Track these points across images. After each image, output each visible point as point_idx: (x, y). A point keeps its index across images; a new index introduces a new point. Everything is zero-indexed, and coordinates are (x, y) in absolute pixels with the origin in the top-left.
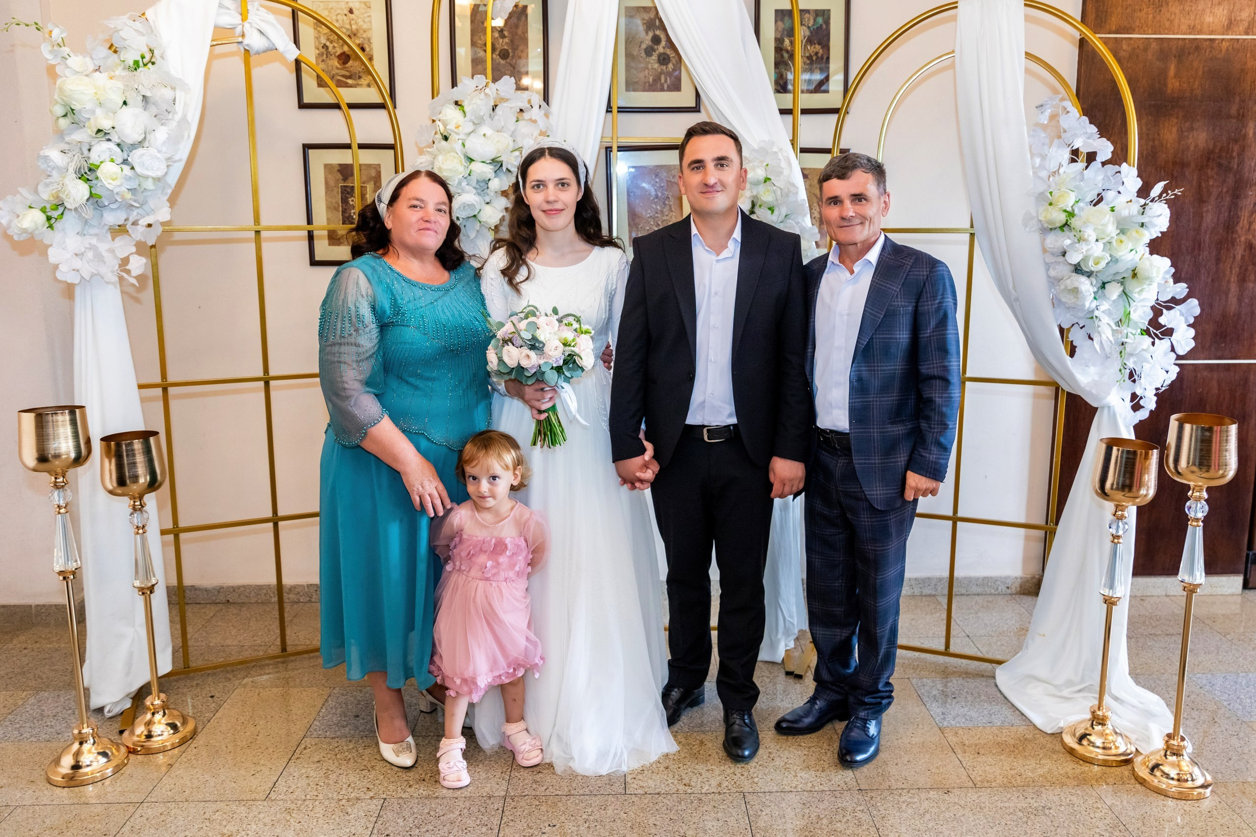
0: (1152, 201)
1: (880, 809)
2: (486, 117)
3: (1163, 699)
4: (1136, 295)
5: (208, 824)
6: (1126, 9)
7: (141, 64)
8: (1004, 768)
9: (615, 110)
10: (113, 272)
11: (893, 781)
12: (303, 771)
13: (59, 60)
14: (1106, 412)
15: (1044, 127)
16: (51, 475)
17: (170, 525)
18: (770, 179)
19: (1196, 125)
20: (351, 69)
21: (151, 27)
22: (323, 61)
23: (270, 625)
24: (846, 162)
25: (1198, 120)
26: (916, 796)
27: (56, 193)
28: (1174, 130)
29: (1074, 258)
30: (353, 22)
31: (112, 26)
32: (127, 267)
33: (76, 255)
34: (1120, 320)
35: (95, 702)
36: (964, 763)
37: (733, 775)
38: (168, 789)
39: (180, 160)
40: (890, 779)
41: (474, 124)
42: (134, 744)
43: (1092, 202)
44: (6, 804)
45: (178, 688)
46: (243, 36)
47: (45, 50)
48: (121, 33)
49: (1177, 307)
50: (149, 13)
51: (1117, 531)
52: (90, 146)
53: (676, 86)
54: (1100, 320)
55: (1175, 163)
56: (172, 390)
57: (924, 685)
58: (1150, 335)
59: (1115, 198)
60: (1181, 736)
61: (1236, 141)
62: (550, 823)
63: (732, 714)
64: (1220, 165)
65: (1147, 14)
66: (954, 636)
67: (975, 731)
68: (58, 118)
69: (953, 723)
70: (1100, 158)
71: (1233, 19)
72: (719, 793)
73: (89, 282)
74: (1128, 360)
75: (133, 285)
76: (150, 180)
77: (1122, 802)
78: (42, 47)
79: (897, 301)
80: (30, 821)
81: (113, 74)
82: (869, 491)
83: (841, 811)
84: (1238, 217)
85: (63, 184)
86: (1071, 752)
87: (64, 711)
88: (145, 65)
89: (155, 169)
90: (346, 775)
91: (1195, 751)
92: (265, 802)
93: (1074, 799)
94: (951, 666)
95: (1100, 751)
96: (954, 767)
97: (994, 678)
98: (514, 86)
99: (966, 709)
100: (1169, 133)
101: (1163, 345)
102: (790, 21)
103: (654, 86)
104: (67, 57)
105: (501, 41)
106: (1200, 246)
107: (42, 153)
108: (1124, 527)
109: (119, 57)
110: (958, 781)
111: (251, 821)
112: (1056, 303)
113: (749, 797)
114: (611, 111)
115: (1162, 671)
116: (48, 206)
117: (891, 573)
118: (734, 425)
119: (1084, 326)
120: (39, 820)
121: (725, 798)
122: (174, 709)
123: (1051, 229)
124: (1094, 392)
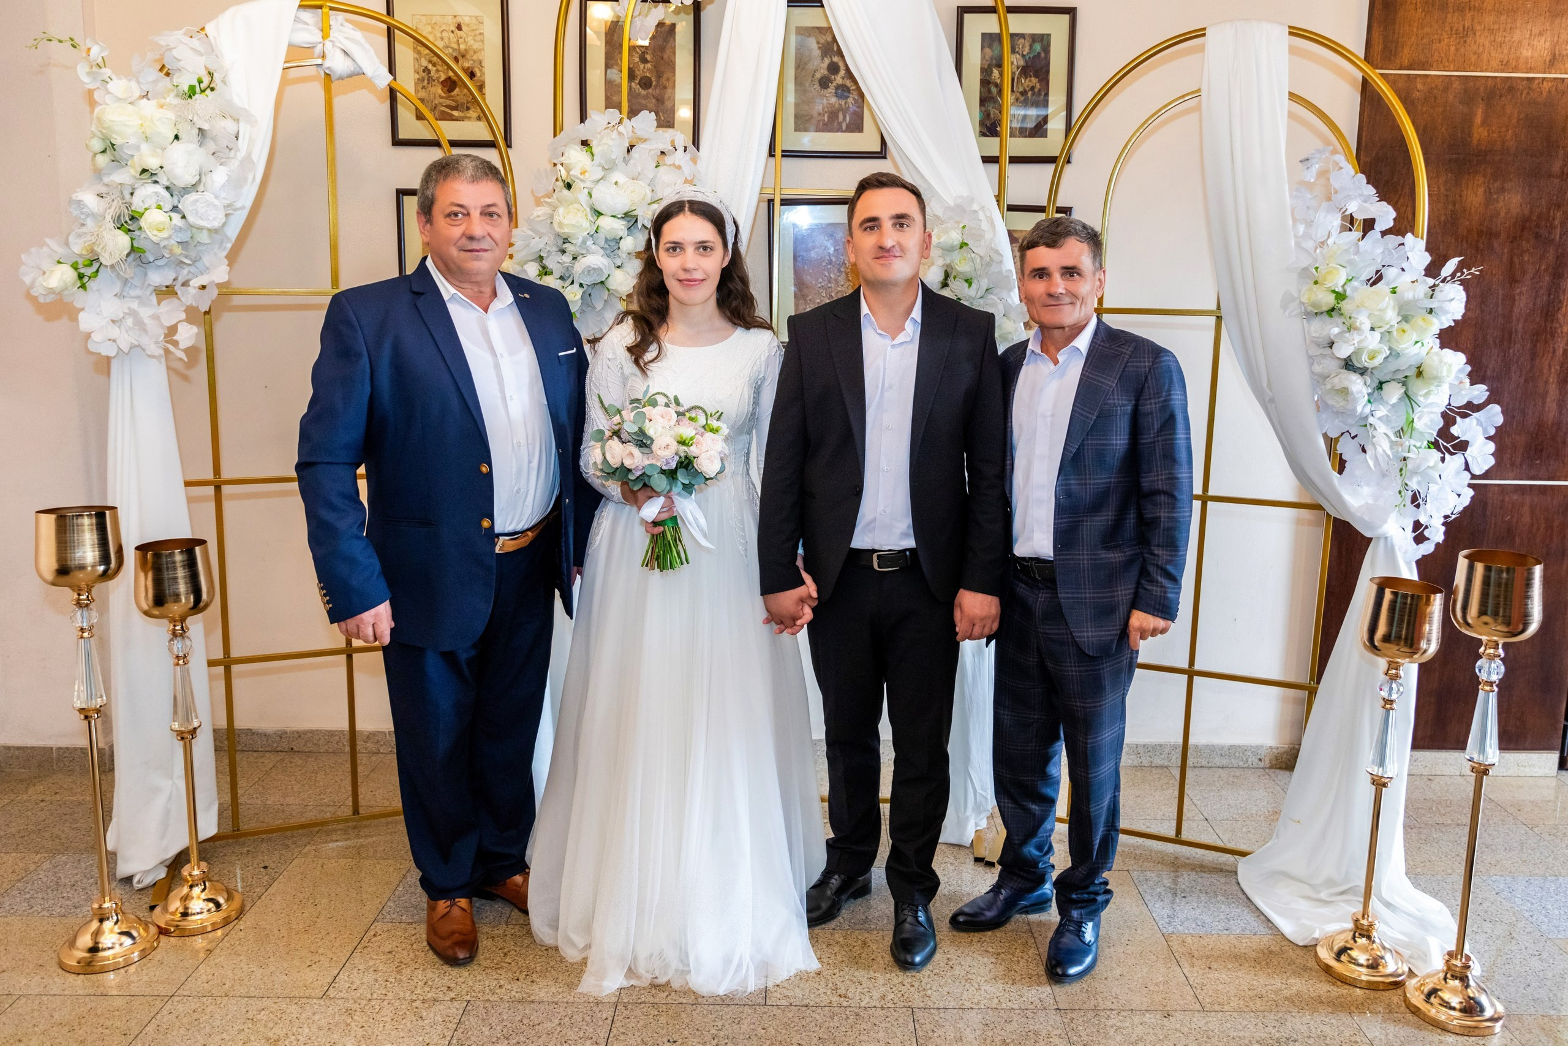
0: (1443, 281)
1: (1082, 1034)
2: (619, 161)
3: (1448, 907)
4: (1421, 399)
5: (250, 1026)
6: (1422, 39)
7: (198, 90)
8: (1241, 988)
9: (778, 153)
10: (157, 342)
11: (1100, 1000)
12: (371, 963)
13: (98, 84)
14: (1382, 543)
15: (1309, 186)
16: (74, 590)
17: (219, 655)
18: (967, 244)
19: (1508, 185)
20: (458, 98)
21: (212, 46)
22: (423, 87)
23: (342, 780)
24: (1057, 227)
25: (1511, 180)
26: (1128, 1019)
27: (91, 245)
28: (1481, 191)
29: (1343, 351)
30: (460, 40)
31: (163, 43)
32: (174, 338)
33: (113, 321)
34: (1402, 429)
35: (123, 870)
36: (1191, 980)
37: (900, 985)
38: (205, 981)
39: (243, 208)
40: (1097, 996)
41: (604, 169)
42: (166, 924)
43: (1368, 280)
44: (7, 992)
45: (225, 855)
46: (323, 57)
47: (82, 71)
48: (175, 53)
49: (1475, 414)
50: (210, 28)
51: (1390, 694)
52: (133, 189)
53: (857, 126)
54: (1375, 429)
55: (1480, 233)
56: (226, 489)
57: (1146, 880)
58: (1439, 449)
59: (1398, 276)
60: (1466, 955)
61: (1559, 206)
62: (669, 1038)
63: (903, 910)
64: (1537, 236)
65: (1449, 46)
66: (1188, 819)
67: (1207, 940)
68: (95, 154)
69: (1180, 928)
70: (1379, 227)
71: (1557, 53)
72: (882, 1008)
73: (127, 354)
74: (1410, 479)
75: (181, 360)
76: (205, 232)
77: (1387, 1035)
78: (79, 68)
79: (1114, 399)
80: (36, 1014)
81: (163, 101)
82: (1078, 632)
83: (1032, 1036)
84: (1560, 302)
85: (98, 235)
86: (1327, 969)
87: (85, 880)
88: (203, 91)
89: (211, 218)
90: (423, 970)
91: (1484, 974)
92: (322, 1001)
93: (1327, 1029)
94: (1183, 856)
95: (1363, 970)
96: (1178, 984)
97: (1236, 873)
98: (655, 123)
99: (1198, 911)
100: (1474, 195)
101: (1455, 461)
102: (999, 48)
103: (830, 124)
104: (109, 80)
105: (642, 66)
106: (1511, 336)
107: (74, 197)
108: (1399, 690)
109: (172, 80)
110: (1182, 1002)
111: (304, 1024)
112: (1321, 407)
113: (919, 1014)
114: (774, 156)
115: (1450, 871)
116: (81, 261)
117: (1107, 736)
118: (910, 550)
119: (1356, 436)
120: (46, 1015)
121: (889, 1014)
122: (217, 881)
123: (1316, 313)
124: (1366, 518)
